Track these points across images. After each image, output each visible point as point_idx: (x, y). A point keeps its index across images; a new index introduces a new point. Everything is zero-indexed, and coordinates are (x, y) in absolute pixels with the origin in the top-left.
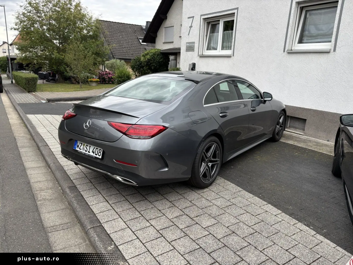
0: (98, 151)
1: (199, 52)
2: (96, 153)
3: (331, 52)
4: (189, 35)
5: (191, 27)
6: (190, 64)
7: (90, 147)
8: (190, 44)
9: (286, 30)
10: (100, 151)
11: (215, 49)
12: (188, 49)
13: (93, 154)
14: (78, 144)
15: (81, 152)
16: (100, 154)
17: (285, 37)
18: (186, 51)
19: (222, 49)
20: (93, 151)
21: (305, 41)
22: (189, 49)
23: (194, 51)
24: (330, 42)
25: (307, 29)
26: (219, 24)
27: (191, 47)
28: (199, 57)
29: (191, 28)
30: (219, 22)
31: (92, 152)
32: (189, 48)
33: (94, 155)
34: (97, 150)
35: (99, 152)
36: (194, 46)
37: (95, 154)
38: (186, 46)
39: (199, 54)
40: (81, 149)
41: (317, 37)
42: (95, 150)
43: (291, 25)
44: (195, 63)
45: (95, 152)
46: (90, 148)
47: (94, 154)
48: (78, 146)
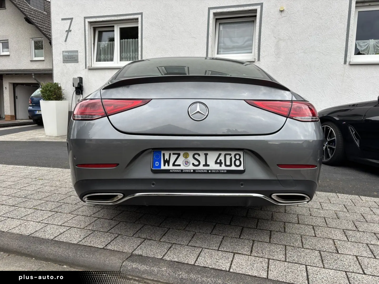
0: (231, 159)
1: (87, 63)
2: (228, 163)
3: (255, 61)
4: (66, 41)
5: (69, 31)
6: (74, 79)
7: (206, 155)
8: (69, 53)
9: (206, 40)
10: (237, 157)
11: (112, 60)
12: (66, 59)
13: (220, 166)
14: (166, 158)
15: (182, 170)
16: (238, 163)
17: (206, 47)
18: (63, 63)
19: (120, 61)
20: (218, 161)
21: (222, 53)
22: (70, 59)
23: (78, 62)
24: (251, 53)
25: (222, 41)
26: (113, 31)
27: (72, 57)
28: (87, 70)
29: (70, 33)
30: (114, 28)
31: (216, 163)
32: (68, 58)
33: (223, 167)
34: (228, 157)
35: (236, 160)
36: (77, 56)
37: (226, 165)
38: (63, 56)
39: (87, 66)
40: (179, 165)
41: (233, 49)
42: (222, 158)
43: (211, 35)
44: (81, 77)
45: (223, 161)
46: (208, 156)
47: (223, 165)
48: (167, 162)
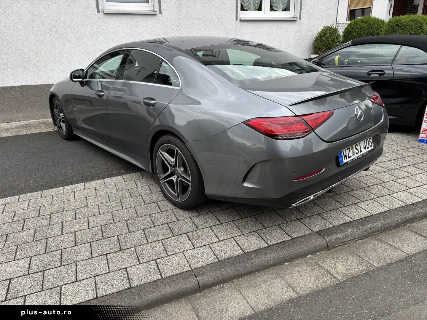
2: (368, 146)
3: (157, 14)
7: (359, 144)
10: (370, 140)
13: (366, 149)
14: (345, 153)
15: (353, 160)
16: (371, 145)
20: (365, 147)
24: (148, 2)
34: (367, 141)
35: (369, 143)
40: (351, 157)
42: (365, 144)
48: (345, 156)
